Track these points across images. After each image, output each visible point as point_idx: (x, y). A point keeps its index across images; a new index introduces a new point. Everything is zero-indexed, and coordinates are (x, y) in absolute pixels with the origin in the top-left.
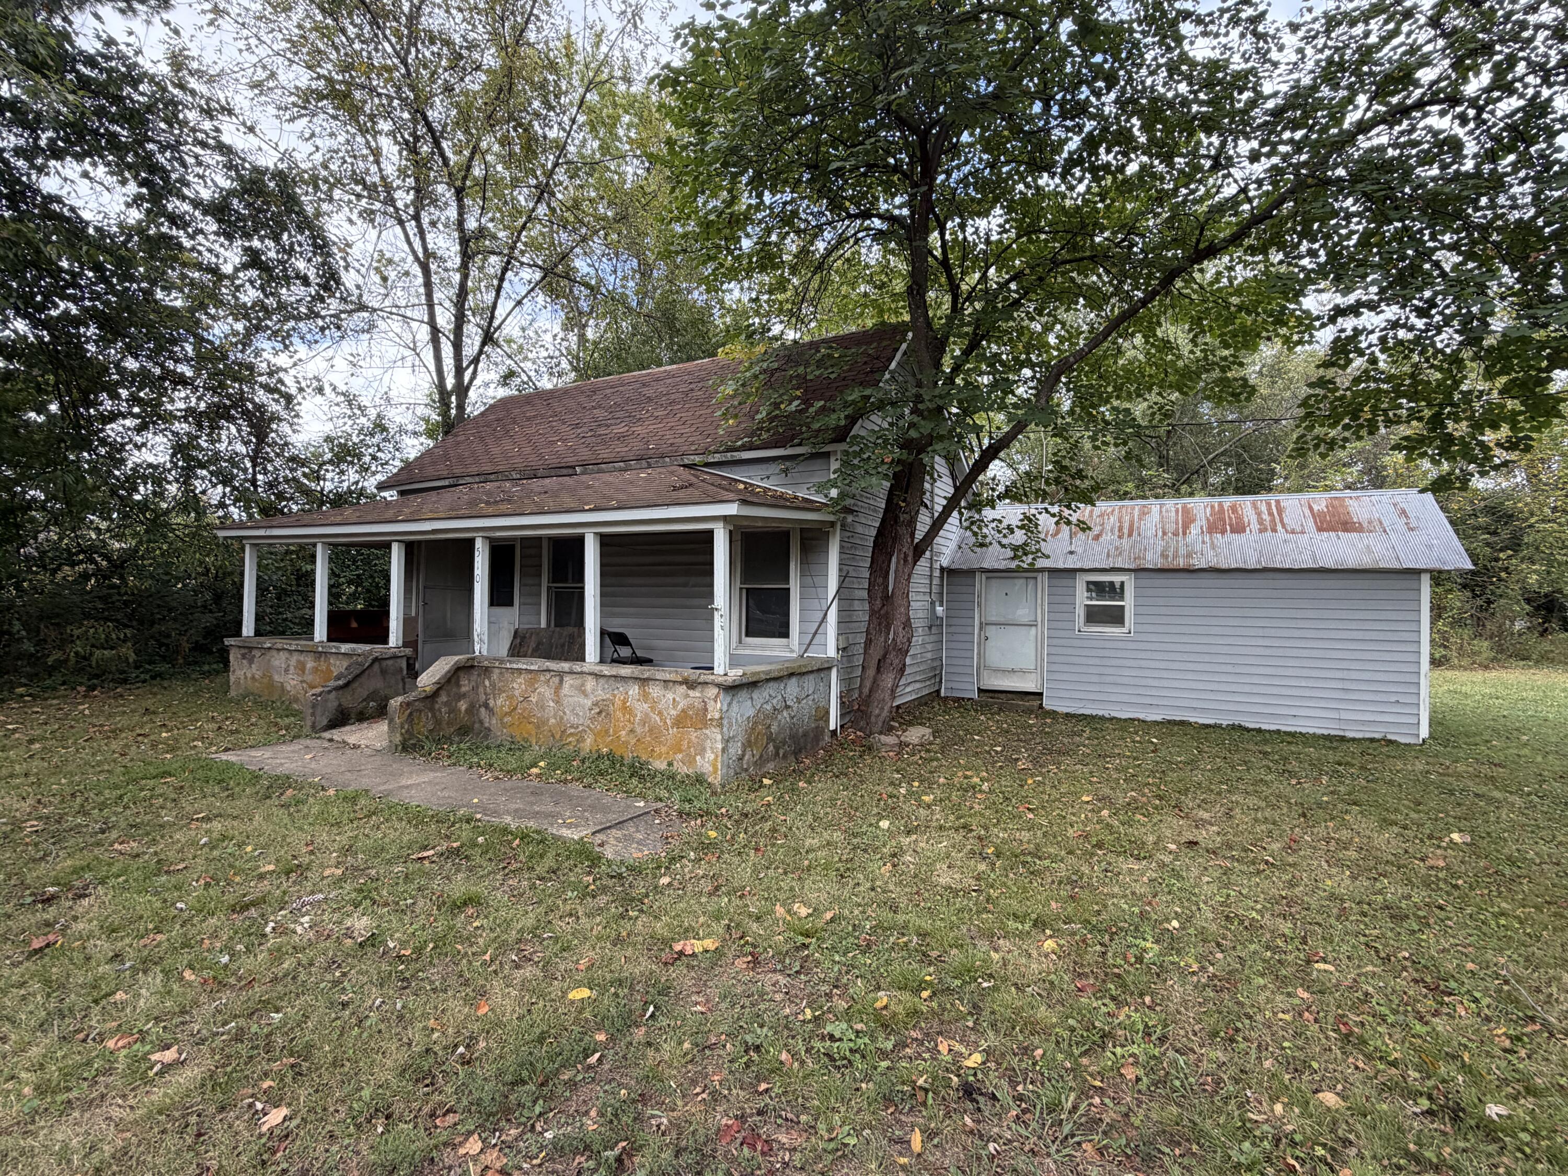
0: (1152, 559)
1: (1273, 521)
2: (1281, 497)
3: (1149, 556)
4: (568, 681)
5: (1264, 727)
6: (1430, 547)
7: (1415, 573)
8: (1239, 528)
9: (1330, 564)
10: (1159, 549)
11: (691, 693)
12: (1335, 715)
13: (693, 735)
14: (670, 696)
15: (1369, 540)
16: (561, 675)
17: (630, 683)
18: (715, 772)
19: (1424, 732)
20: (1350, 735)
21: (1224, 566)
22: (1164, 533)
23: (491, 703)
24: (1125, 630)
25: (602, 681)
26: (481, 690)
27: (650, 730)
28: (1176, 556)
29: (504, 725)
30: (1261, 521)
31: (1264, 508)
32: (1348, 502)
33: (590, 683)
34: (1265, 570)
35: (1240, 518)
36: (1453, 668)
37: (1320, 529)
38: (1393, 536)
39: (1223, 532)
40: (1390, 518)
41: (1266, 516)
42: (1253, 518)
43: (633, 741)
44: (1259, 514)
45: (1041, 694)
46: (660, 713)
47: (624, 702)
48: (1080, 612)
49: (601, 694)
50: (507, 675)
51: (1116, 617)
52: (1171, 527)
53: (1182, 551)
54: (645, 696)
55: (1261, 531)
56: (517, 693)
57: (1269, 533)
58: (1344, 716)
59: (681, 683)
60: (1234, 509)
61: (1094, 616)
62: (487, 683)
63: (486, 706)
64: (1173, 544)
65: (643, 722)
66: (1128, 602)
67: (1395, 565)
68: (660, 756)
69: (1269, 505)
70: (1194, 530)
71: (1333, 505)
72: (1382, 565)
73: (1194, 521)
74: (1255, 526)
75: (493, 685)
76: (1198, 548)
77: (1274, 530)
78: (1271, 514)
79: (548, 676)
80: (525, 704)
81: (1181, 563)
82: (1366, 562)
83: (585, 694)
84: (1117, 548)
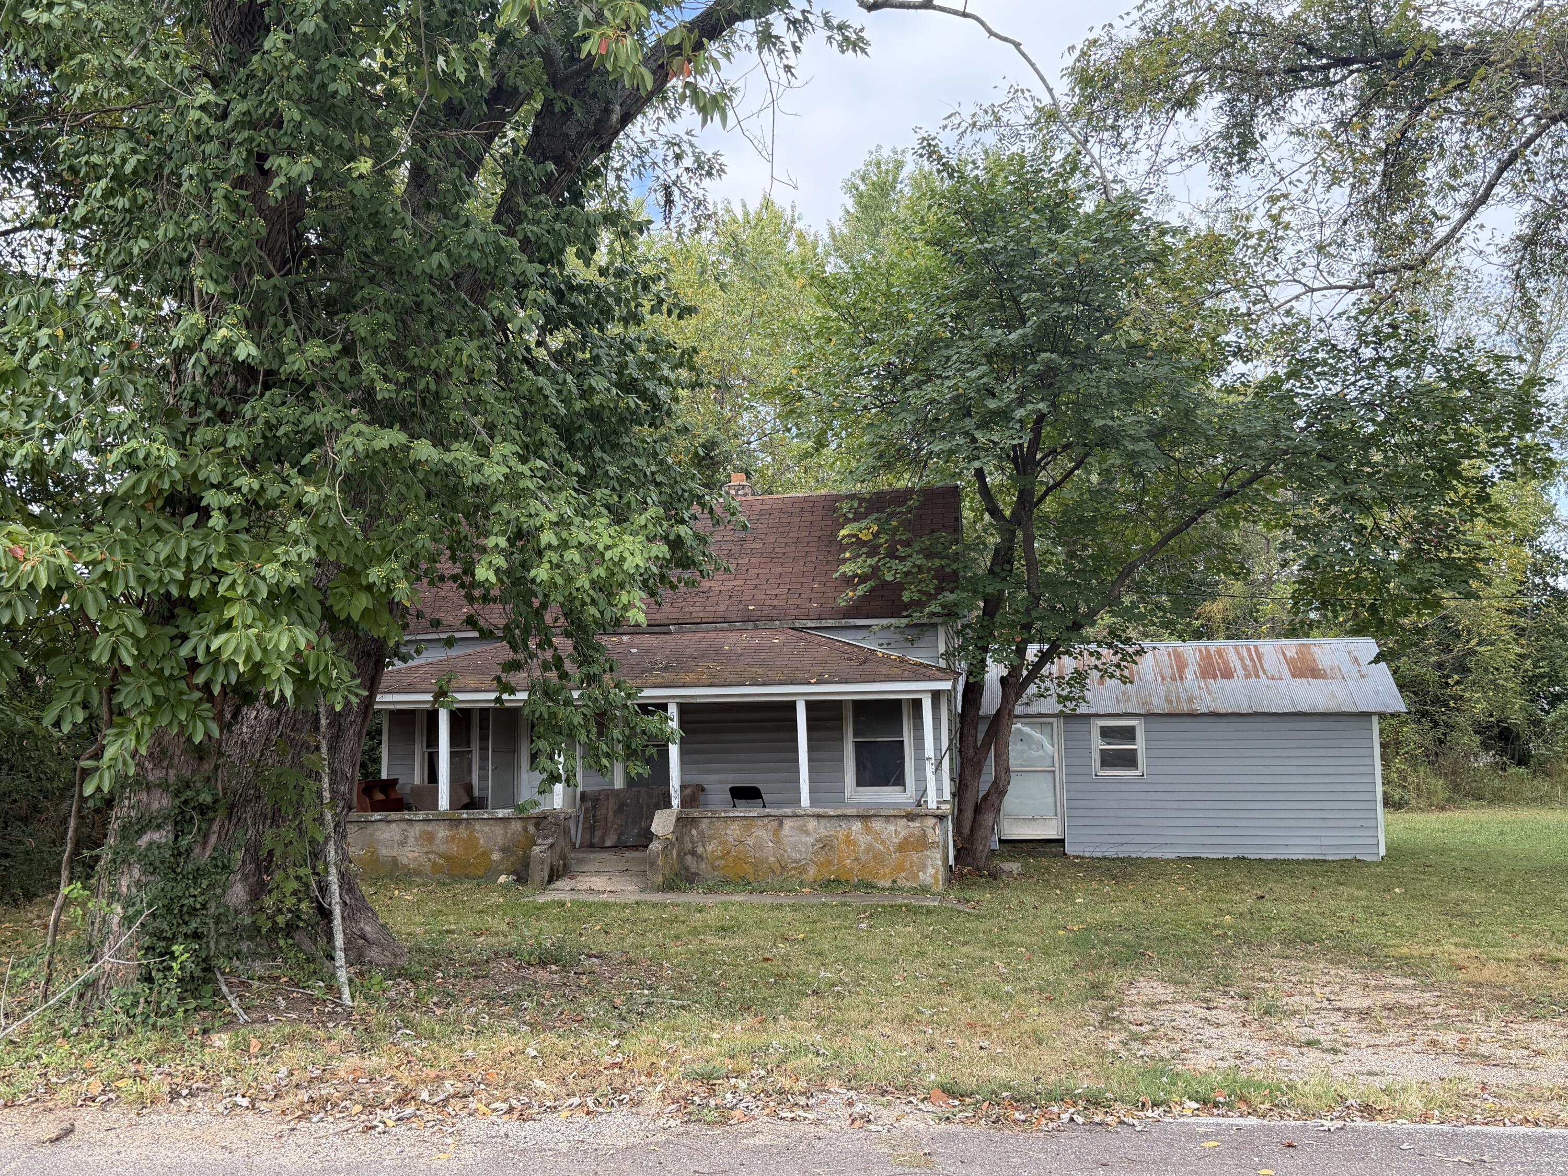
0: (1159, 705)
1: (1255, 666)
2: (1259, 643)
3: (1155, 701)
4: (788, 824)
5: (1264, 857)
6: (1377, 693)
7: (1367, 715)
8: (1228, 674)
9: (1304, 708)
10: (1162, 694)
11: (912, 824)
12: (1317, 842)
13: (915, 857)
14: (892, 828)
15: (1333, 686)
16: (780, 819)
17: (853, 821)
18: (937, 882)
19: (1382, 852)
20: (1330, 858)
21: (1223, 711)
22: (1163, 678)
23: (700, 850)
24: (1138, 773)
25: (823, 821)
26: (687, 839)
27: (875, 857)
28: (1178, 702)
29: (714, 868)
30: (1245, 667)
31: (1245, 654)
32: (1315, 649)
33: (812, 824)
34: (1256, 714)
35: (1226, 663)
36: (1411, 810)
37: (1294, 676)
38: (1350, 682)
39: (1215, 677)
40: (1347, 667)
41: (1248, 662)
42: (1238, 664)
43: (857, 868)
44: (1242, 659)
45: (1063, 841)
46: (883, 842)
47: (848, 836)
48: (1096, 756)
49: (823, 832)
50: (718, 824)
51: (1128, 760)
52: (1167, 672)
53: (1183, 696)
54: (868, 831)
55: (1248, 676)
56: (731, 839)
57: (1253, 679)
58: (1325, 841)
59: (902, 817)
60: (1219, 653)
61: (1110, 760)
62: (694, 832)
63: (693, 853)
64: (1173, 688)
65: (867, 851)
66: (1140, 745)
67: (1353, 709)
68: (884, 876)
69: (1249, 650)
70: (1189, 674)
71: (1303, 651)
72: (1344, 709)
73: (1186, 665)
74: (1240, 672)
75: (702, 834)
76: (1197, 693)
77: (1258, 676)
78: (1252, 659)
79: (766, 820)
80: (740, 847)
81: (1185, 708)
82: (1332, 706)
83: (807, 833)
84: (1124, 694)
